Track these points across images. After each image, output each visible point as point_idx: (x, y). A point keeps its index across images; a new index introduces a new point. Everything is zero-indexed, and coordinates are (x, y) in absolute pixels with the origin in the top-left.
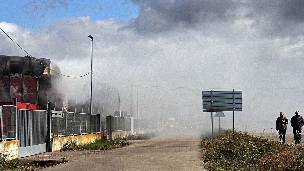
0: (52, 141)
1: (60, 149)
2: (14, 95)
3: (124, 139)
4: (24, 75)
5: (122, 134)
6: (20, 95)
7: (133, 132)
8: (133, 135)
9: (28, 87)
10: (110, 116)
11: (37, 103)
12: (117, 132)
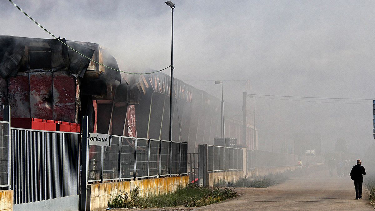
0: (89, 190)
1: (106, 205)
2: (36, 107)
3: (230, 185)
4: (54, 71)
5: (228, 176)
6: (47, 106)
7: (247, 174)
8: (247, 177)
9: (61, 92)
10: (206, 145)
11: (76, 121)
12: (218, 174)
